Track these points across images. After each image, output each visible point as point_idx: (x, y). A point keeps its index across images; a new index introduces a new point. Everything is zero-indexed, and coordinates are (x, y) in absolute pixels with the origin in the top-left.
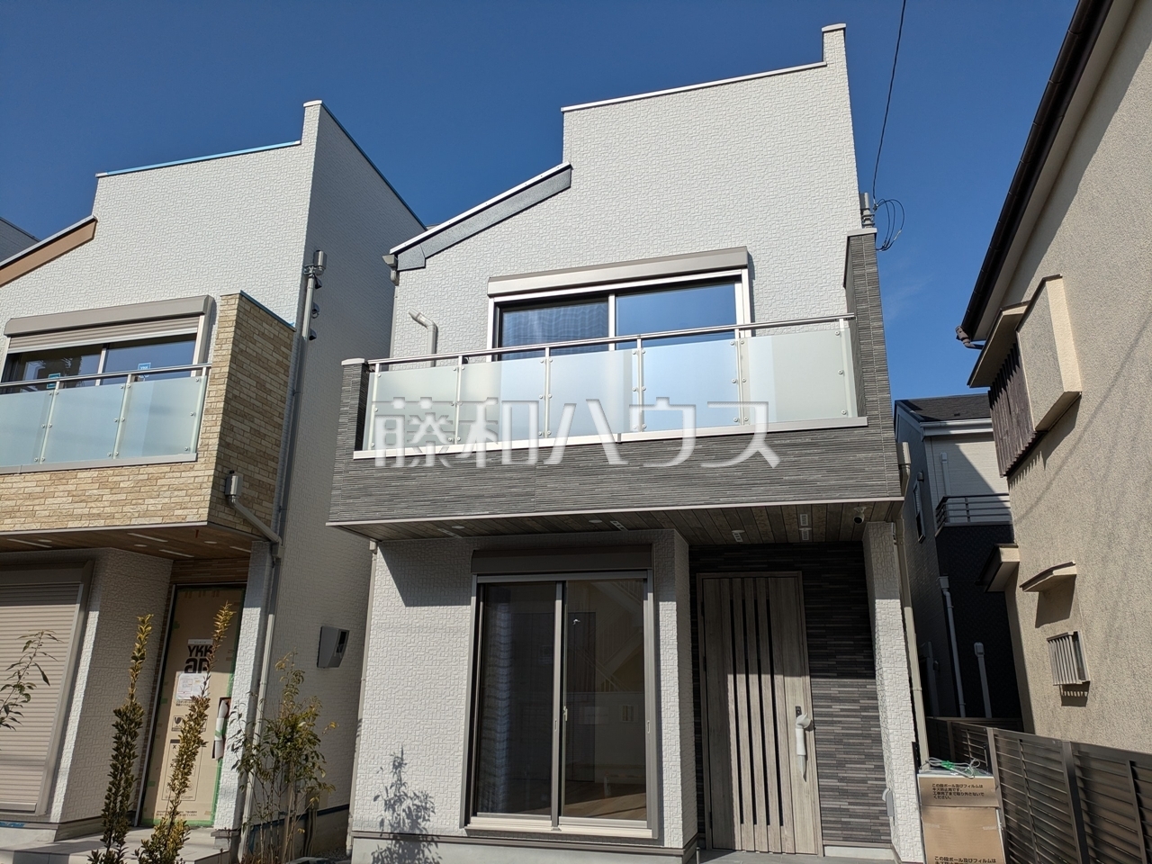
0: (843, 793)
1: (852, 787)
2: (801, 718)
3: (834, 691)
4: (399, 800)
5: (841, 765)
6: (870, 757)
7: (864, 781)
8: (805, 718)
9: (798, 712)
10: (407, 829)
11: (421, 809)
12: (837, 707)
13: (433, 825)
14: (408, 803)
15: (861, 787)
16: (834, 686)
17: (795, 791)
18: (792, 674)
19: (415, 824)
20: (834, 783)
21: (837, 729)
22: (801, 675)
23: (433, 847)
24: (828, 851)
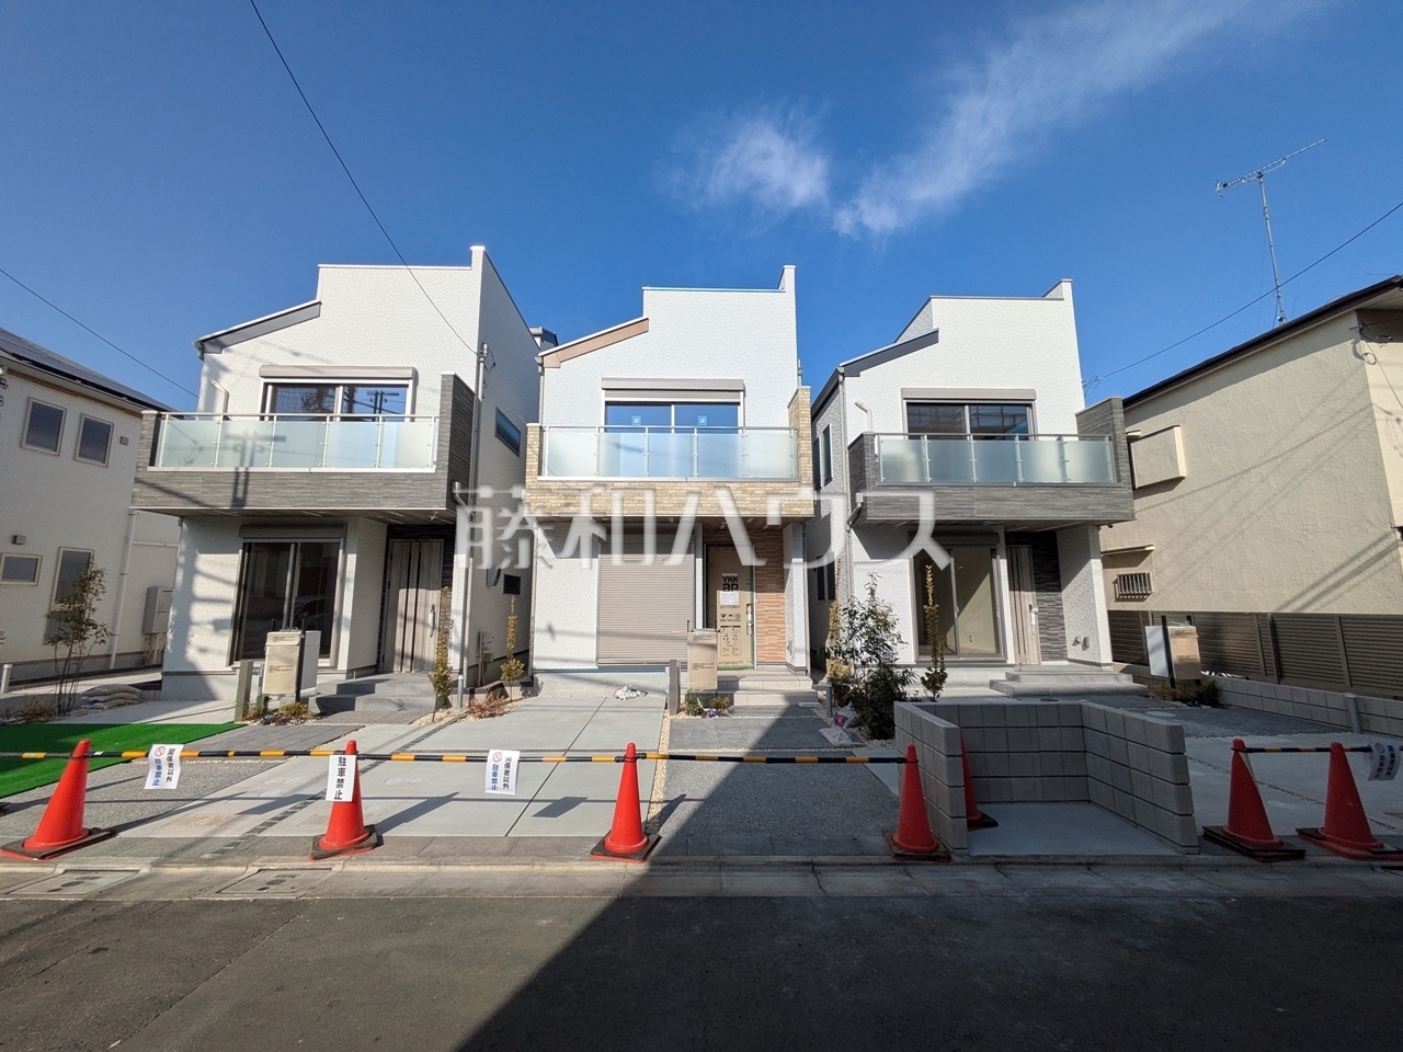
0: (1049, 640)
1: (1052, 637)
3: (1045, 598)
5: (1048, 628)
6: (1060, 624)
7: (1057, 634)
8: (1035, 609)
9: (1031, 607)
12: (1046, 605)
15: (1056, 637)
16: (1045, 596)
17: (1030, 640)
18: (1028, 591)
20: (1046, 636)
21: (1046, 614)
22: (1032, 591)
24: (1044, 663)
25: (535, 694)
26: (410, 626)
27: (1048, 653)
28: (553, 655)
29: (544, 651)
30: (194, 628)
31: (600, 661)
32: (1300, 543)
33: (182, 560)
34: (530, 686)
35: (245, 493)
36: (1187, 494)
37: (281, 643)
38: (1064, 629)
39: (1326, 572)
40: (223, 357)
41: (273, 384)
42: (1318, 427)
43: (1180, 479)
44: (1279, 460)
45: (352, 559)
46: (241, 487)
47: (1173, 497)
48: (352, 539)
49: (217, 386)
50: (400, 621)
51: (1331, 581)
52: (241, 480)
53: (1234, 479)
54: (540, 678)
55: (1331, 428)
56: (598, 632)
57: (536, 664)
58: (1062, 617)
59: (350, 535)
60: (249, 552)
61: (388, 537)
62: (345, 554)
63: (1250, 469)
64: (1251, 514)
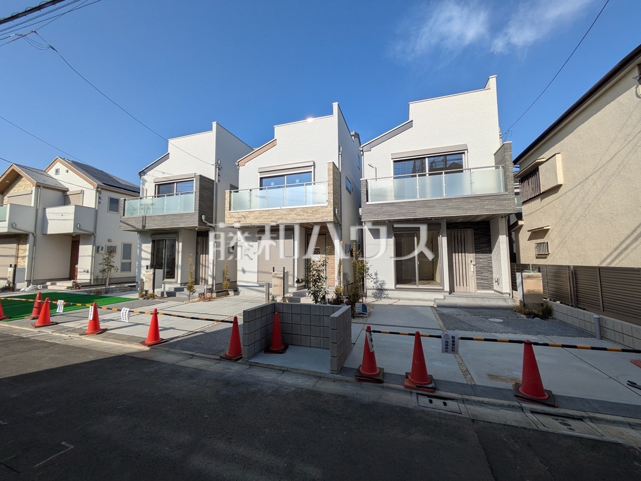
0: (482, 279)
1: (484, 278)
2: (473, 263)
3: (481, 257)
4: (377, 282)
5: (482, 273)
6: (490, 271)
7: (488, 276)
8: (474, 263)
9: (471, 261)
10: (380, 288)
11: (383, 284)
12: (481, 260)
13: (386, 287)
14: (379, 282)
15: (487, 278)
16: (481, 256)
17: (470, 279)
18: (470, 253)
19: (382, 286)
20: (480, 277)
21: (481, 265)
22: (472, 253)
23: (386, 291)
24: (478, 291)
25: (238, 294)
26: (204, 268)
27: (480, 286)
28: (244, 280)
29: (241, 279)
30: (142, 268)
31: (259, 283)
32: (610, 221)
33: (138, 246)
34: (236, 291)
35: (145, 223)
36: (563, 194)
37: (148, 273)
38: (492, 274)
39: (622, 240)
40: (145, 177)
41: (158, 185)
42: (619, 146)
43: (560, 186)
44: (601, 170)
45: (181, 244)
46: (144, 222)
47: (558, 197)
48: (180, 238)
49: (144, 187)
50: (201, 266)
51: (624, 246)
52: (144, 218)
53: (582, 184)
54: (240, 288)
55: (624, 147)
56: (258, 272)
57: (238, 283)
58: (491, 267)
59: (180, 236)
60: (154, 243)
61: (197, 236)
62: (178, 242)
63: (589, 177)
64: (590, 205)
